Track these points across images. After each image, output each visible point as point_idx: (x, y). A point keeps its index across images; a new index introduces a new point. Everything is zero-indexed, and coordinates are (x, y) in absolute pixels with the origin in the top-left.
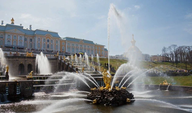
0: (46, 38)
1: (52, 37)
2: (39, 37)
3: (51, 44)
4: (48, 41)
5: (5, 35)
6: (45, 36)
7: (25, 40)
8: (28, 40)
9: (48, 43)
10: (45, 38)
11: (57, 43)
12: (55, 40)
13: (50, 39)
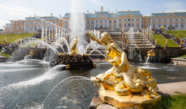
0: (127, 18)
1: (133, 16)
2: (120, 18)
3: (132, 23)
4: (129, 20)
5: (94, 20)
6: (125, 16)
7: (110, 22)
8: (113, 22)
9: (129, 22)
10: (125, 18)
11: (139, 21)
12: (136, 18)
13: (131, 18)
